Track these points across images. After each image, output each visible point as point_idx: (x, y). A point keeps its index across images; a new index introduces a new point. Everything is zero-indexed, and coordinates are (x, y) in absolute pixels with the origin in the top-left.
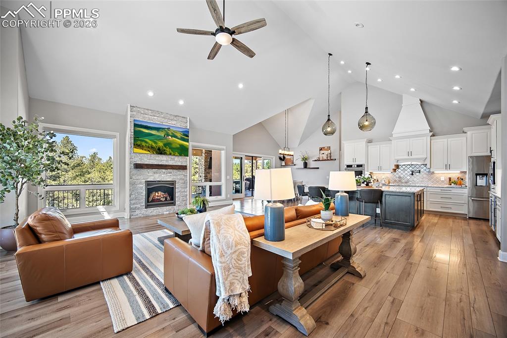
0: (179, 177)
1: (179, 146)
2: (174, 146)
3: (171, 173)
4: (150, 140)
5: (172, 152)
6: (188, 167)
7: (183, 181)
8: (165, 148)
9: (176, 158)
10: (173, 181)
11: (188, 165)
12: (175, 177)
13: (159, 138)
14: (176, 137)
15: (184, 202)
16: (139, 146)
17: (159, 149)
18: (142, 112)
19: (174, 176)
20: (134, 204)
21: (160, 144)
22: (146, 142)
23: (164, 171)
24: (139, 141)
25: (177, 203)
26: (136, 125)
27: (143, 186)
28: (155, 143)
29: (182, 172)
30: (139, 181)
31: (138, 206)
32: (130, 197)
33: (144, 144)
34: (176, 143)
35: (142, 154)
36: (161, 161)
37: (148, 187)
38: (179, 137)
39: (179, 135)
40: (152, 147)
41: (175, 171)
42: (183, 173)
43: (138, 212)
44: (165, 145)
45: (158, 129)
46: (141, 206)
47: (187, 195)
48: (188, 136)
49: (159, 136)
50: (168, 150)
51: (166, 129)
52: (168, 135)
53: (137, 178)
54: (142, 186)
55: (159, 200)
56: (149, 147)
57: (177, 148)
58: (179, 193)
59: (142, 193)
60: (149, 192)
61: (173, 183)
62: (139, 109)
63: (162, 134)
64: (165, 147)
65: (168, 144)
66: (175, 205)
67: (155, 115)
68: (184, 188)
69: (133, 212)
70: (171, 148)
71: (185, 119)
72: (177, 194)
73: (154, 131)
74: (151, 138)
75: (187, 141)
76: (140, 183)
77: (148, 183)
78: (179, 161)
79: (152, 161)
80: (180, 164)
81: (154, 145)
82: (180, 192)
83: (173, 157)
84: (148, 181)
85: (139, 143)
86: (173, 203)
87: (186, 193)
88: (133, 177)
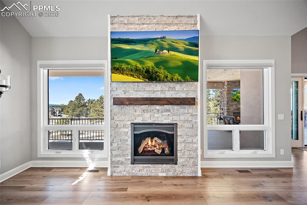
0: (182, 118)
1: (180, 64)
2: (172, 64)
3: (169, 111)
4: (133, 60)
5: (169, 74)
6: (199, 101)
7: (189, 125)
8: (156, 69)
9: (178, 86)
10: (173, 124)
11: (199, 97)
12: (175, 118)
13: (148, 55)
14: (176, 50)
15: (192, 160)
16: (117, 69)
17: (147, 71)
18: (126, 22)
19: (174, 115)
20: (116, 156)
21: (150, 64)
22: (128, 63)
23: (158, 107)
24: (117, 64)
25: (180, 161)
26: (113, 41)
27: (129, 131)
28: (141, 63)
29: (188, 109)
30: (124, 123)
31: (122, 159)
32: (111, 145)
33: (124, 66)
34: (175, 59)
35: (126, 84)
36: (154, 92)
37: (136, 133)
38: (182, 49)
39: (181, 46)
40: (137, 70)
41: (176, 107)
42: (190, 111)
43: (121, 168)
44: (157, 64)
45: (144, 42)
46: (126, 160)
47: (197, 149)
48: (197, 46)
49: (147, 52)
50: (162, 72)
51: (159, 40)
52: (162, 48)
53: (120, 119)
54: (126, 130)
55: (153, 153)
56: (132, 70)
57: (178, 68)
58: (183, 145)
59: (127, 140)
60: (138, 139)
61: (173, 126)
62: (121, 19)
63: (152, 48)
64: (158, 67)
65: (162, 63)
66: (176, 164)
67: (144, 22)
68: (192, 136)
69: (116, 167)
70: (167, 69)
71: (193, 19)
72: (180, 147)
73: (139, 46)
74: (136, 56)
75: (196, 54)
76: (124, 126)
77: (135, 126)
78: (183, 91)
79: (140, 93)
80: (183, 96)
81: (139, 66)
82: (184, 141)
83: (172, 85)
84: (135, 124)
85: (117, 65)
86: (173, 160)
87: (195, 145)
88: (115, 117)
